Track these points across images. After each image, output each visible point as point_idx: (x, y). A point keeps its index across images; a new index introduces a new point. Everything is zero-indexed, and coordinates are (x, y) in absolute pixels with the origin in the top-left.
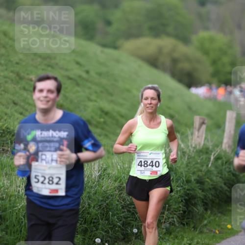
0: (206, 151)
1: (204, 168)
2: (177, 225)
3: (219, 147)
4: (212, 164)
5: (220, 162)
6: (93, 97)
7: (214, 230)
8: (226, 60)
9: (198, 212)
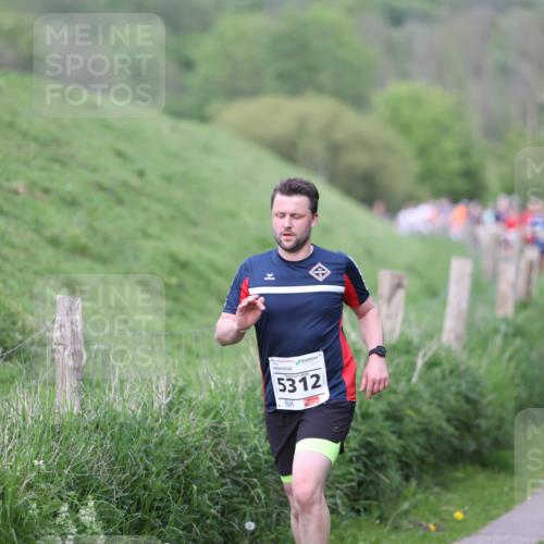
0: (405, 348)
1: (402, 386)
2: (343, 513)
3: (435, 340)
6: (154, 230)
7: (425, 524)
8: (449, 145)
9: (390, 485)
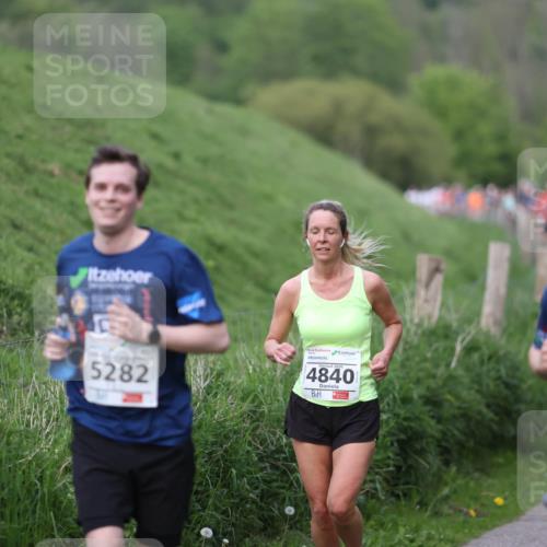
0: (443, 333)
1: (441, 371)
2: (383, 498)
3: (474, 324)
4: (458, 361)
5: (476, 356)
6: (191, 212)
7: (465, 510)
8: (485, 129)
9: (429, 470)
